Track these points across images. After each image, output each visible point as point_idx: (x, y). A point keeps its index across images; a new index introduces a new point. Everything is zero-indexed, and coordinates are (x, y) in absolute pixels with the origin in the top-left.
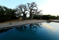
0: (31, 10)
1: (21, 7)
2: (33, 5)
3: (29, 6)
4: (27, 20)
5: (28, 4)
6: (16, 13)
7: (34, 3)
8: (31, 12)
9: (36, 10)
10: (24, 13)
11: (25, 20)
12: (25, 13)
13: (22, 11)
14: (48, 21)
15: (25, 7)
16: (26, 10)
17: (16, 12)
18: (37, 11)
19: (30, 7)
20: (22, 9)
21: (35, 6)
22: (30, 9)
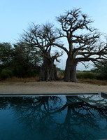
19: (68, 31)
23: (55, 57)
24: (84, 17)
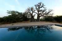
2: (39, 6)
23: (34, 16)
24: (43, 4)
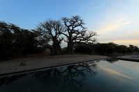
0: (71, 33)
1: (48, 26)
2: (74, 22)
3: (66, 25)
4: (62, 54)
5: (65, 20)
6: (38, 38)
7: (76, 18)
8: (70, 37)
9: (83, 33)
10: (54, 39)
11: (56, 55)
12: (58, 39)
13: (51, 34)
14: (110, 58)
15: (59, 26)
16: (60, 33)
17: (37, 36)
18: (83, 35)
19: (68, 27)
20: (50, 30)
21: (80, 25)
22: (69, 29)
